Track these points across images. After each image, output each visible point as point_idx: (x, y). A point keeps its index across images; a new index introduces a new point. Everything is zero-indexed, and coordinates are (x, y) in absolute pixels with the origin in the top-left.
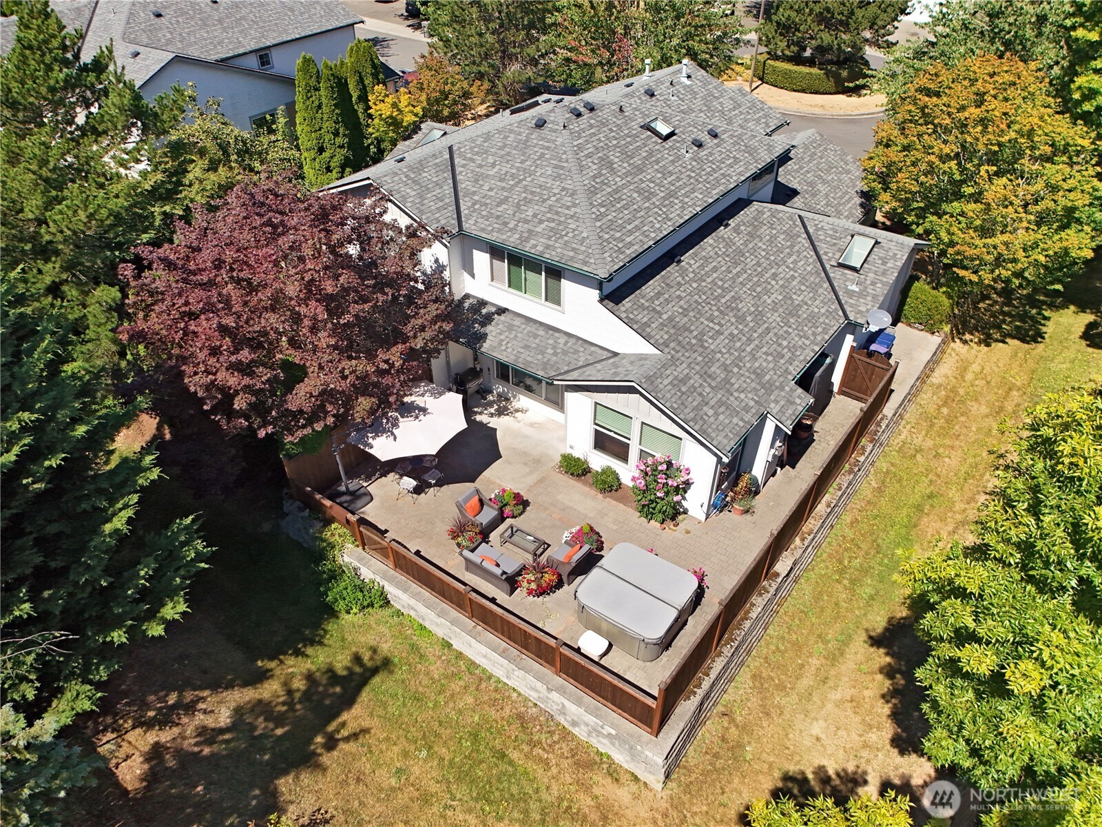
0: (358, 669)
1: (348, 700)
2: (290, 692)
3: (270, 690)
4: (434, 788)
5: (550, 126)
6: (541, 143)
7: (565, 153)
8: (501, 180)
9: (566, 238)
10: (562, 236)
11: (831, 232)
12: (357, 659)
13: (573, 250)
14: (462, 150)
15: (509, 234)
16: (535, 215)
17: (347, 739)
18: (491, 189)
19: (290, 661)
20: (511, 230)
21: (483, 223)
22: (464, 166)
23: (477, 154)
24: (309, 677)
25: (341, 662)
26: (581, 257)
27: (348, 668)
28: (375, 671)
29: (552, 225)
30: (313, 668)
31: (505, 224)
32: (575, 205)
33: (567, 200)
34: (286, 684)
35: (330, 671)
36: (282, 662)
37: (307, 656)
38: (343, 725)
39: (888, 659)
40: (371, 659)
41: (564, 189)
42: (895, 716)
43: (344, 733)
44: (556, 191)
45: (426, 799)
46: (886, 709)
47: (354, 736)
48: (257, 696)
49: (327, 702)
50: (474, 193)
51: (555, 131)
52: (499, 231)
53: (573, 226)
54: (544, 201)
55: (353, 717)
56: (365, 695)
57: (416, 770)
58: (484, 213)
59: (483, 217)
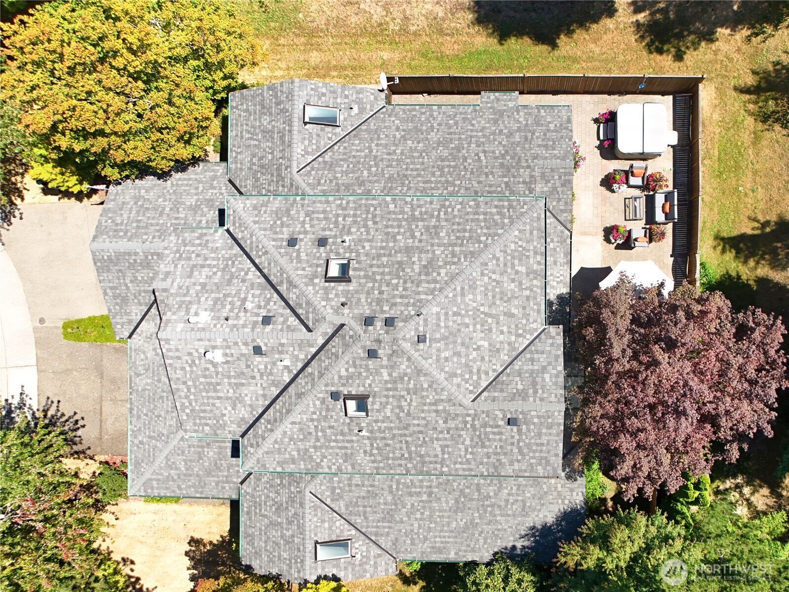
0: (727, 246)
1: (743, 237)
2: (758, 263)
3: (764, 271)
4: (750, 174)
5: (421, 329)
6: (442, 324)
7: (447, 297)
8: (490, 330)
9: (524, 244)
10: (524, 249)
11: (306, 142)
12: (723, 251)
13: (531, 233)
14: (471, 388)
15: (535, 289)
16: (513, 281)
17: (758, 221)
18: (502, 332)
19: (744, 277)
20: (531, 290)
21: (533, 315)
22: (487, 373)
23: (471, 372)
24: (745, 262)
25: (730, 255)
26: (535, 225)
27: (730, 251)
28: (723, 239)
29: (516, 262)
30: (740, 264)
31: (528, 298)
32: (494, 256)
33: (491, 266)
34: (756, 268)
35: (736, 257)
36: (747, 280)
37: (737, 272)
38: (753, 229)
39: (562, 36)
40: (719, 245)
41: (482, 274)
42: (596, 20)
43: (756, 225)
44: (486, 279)
45: (755, 173)
46: (594, 26)
47: (755, 220)
48: (770, 272)
49: (749, 244)
50: (509, 344)
51: (426, 320)
52: (535, 298)
53: (513, 246)
54: (498, 282)
55: (748, 228)
56: (735, 233)
57: (749, 186)
58: (524, 321)
59: (528, 320)
